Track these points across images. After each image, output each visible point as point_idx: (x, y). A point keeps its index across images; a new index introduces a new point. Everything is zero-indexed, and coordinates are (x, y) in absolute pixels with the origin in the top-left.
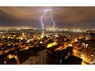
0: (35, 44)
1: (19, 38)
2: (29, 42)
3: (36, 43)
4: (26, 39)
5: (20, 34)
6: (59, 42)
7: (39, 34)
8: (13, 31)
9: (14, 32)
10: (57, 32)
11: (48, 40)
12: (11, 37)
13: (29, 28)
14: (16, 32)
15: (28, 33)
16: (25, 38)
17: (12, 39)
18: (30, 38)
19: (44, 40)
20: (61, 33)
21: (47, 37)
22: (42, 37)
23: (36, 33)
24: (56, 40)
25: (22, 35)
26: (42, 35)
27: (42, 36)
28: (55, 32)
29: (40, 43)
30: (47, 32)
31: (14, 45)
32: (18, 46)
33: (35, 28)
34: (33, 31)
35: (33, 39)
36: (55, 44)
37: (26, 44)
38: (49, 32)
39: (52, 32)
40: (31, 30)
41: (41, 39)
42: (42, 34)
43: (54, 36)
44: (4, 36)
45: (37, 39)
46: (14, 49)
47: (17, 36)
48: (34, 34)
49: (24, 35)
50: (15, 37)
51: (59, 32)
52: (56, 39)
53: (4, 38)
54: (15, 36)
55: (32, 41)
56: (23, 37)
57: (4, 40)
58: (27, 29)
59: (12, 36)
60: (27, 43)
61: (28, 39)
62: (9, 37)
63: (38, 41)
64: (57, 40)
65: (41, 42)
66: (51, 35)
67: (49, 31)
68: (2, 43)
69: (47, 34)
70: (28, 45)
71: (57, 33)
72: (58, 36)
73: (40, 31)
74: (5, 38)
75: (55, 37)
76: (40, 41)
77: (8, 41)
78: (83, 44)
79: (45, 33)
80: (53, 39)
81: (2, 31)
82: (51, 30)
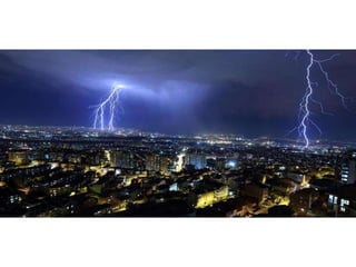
0: (150, 192)
1: (92, 168)
2: (129, 183)
3: (154, 189)
4: (118, 172)
5: (94, 154)
6: (242, 187)
7: (168, 155)
8: (71, 143)
9: (74, 147)
10: (236, 151)
11: (201, 178)
12: (63, 165)
13: (131, 132)
14: (81, 148)
15: (126, 152)
16: (115, 168)
17: (65, 170)
18: (135, 169)
19: (186, 178)
20: (250, 157)
21: (199, 167)
22: (179, 169)
23: (157, 152)
24: (230, 179)
25: (103, 156)
26: (177, 160)
27: (180, 162)
28: (226, 151)
29: (171, 189)
30: (199, 151)
31: (73, 194)
32: (89, 198)
33: (154, 132)
34: (144, 143)
35: (145, 174)
36: (224, 194)
37: (119, 190)
38: (204, 151)
39: (215, 149)
40: (138, 139)
41: (173, 176)
42: (180, 157)
43: (224, 164)
44: (38, 160)
45: (158, 173)
46: (71, 209)
47: (85, 162)
48: (150, 154)
49: (112, 156)
50: (77, 163)
51: (242, 152)
52: (228, 176)
53: (35, 167)
54: (79, 160)
55: (140, 181)
56: (108, 166)
57: (37, 175)
58: (125, 135)
59: (66, 161)
60: (123, 188)
61: (125, 172)
62: (54, 166)
63: (163, 182)
64: (235, 180)
65: (174, 188)
66: (210, 162)
67: (203, 144)
68: (29, 185)
69: (199, 157)
70: (127, 197)
71: (236, 156)
72: (237, 165)
73: (170, 143)
74: (40, 166)
75: (227, 169)
76: (170, 182)
77: (51, 180)
78: (331, 197)
79: (190, 152)
80: (219, 177)
81: (29, 142)
82: (212, 143)
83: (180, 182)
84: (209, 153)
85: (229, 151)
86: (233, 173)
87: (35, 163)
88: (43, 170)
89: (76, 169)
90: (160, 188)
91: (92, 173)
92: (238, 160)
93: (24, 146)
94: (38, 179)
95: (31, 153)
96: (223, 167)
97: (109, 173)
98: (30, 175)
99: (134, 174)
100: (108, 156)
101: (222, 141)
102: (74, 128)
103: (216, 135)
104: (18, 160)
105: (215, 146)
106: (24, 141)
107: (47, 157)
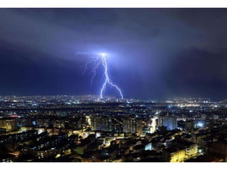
0: (127, 152)
1: (74, 132)
2: (108, 144)
3: (131, 149)
4: (98, 135)
5: (77, 120)
6: (209, 145)
7: (142, 118)
8: (55, 110)
9: (58, 114)
10: (203, 112)
11: (173, 138)
12: (49, 131)
13: (109, 99)
14: (64, 114)
15: (105, 117)
16: (96, 132)
17: (51, 134)
18: (114, 132)
19: (159, 138)
20: (216, 117)
21: (171, 128)
22: (152, 131)
23: (133, 116)
24: (199, 138)
25: (84, 121)
26: (151, 122)
27: (154, 124)
28: (194, 113)
29: (146, 149)
30: (170, 114)
31: (59, 155)
34: (121, 108)
35: (122, 137)
36: (194, 152)
37: (100, 151)
38: (175, 113)
39: (184, 112)
40: (115, 105)
41: (148, 137)
42: (154, 120)
43: (193, 124)
44: (26, 127)
45: (134, 135)
47: (68, 127)
48: (127, 118)
49: (92, 121)
50: (62, 128)
51: (209, 113)
52: (197, 135)
53: (24, 133)
54: (63, 125)
55: (118, 142)
56: (89, 130)
57: (25, 140)
58: (104, 102)
59: (51, 127)
60: (104, 149)
61: (105, 134)
62: (41, 131)
63: (139, 143)
64: (204, 139)
65: (149, 147)
66: (181, 124)
67: (174, 108)
68: (19, 148)
69: (171, 120)
71: (204, 117)
72: (205, 126)
73: (144, 108)
74: (28, 132)
75: (196, 130)
76: (145, 142)
77: (39, 144)
79: (162, 115)
80: (189, 136)
81: (18, 110)
82: (182, 106)
83: (154, 142)
84: (180, 115)
85: (197, 113)
86: (202, 132)
87: (24, 129)
88: (31, 135)
89: (61, 134)
90: (136, 148)
91: (75, 136)
92: (205, 121)
93: (13, 115)
94: (27, 143)
95: (19, 121)
96: (192, 128)
97: (90, 136)
98: (19, 140)
99: (113, 136)
100: (89, 121)
101: (191, 104)
102: (58, 97)
103: (185, 99)
104: (9, 127)
105: (185, 109)
106: (13, 110)
107: (34, 123)
